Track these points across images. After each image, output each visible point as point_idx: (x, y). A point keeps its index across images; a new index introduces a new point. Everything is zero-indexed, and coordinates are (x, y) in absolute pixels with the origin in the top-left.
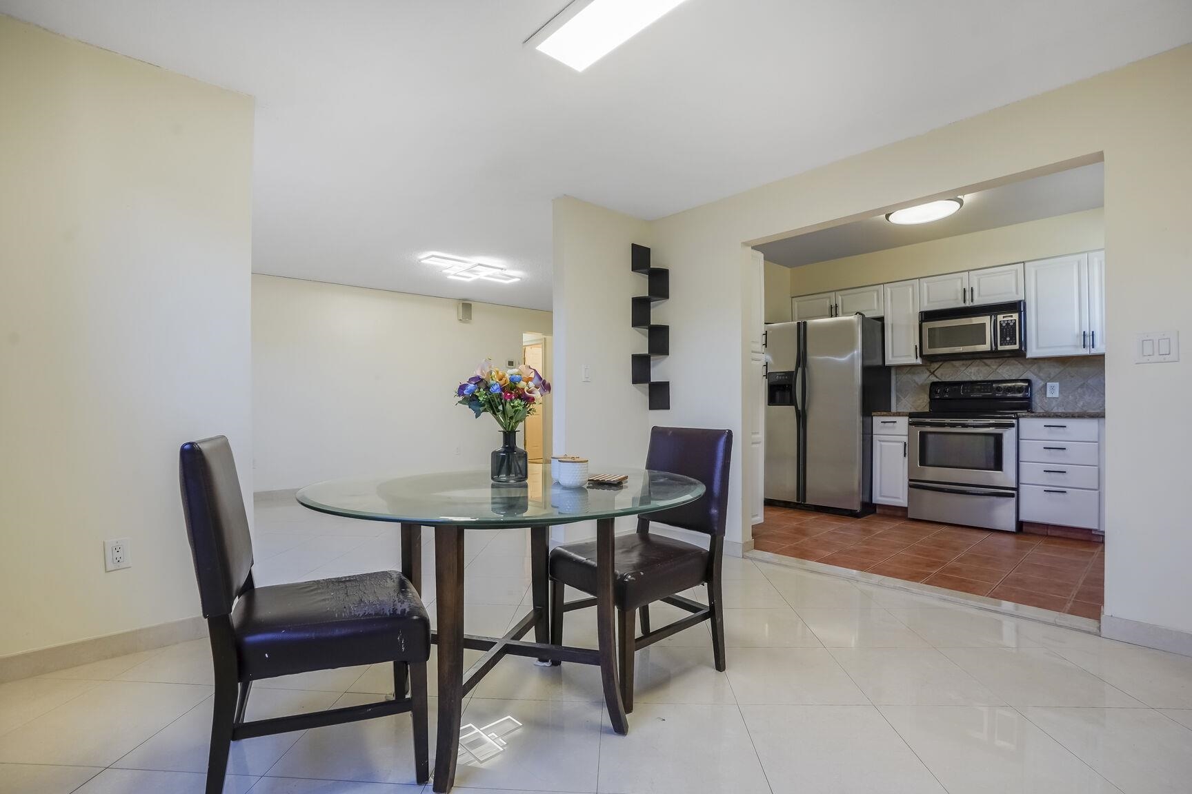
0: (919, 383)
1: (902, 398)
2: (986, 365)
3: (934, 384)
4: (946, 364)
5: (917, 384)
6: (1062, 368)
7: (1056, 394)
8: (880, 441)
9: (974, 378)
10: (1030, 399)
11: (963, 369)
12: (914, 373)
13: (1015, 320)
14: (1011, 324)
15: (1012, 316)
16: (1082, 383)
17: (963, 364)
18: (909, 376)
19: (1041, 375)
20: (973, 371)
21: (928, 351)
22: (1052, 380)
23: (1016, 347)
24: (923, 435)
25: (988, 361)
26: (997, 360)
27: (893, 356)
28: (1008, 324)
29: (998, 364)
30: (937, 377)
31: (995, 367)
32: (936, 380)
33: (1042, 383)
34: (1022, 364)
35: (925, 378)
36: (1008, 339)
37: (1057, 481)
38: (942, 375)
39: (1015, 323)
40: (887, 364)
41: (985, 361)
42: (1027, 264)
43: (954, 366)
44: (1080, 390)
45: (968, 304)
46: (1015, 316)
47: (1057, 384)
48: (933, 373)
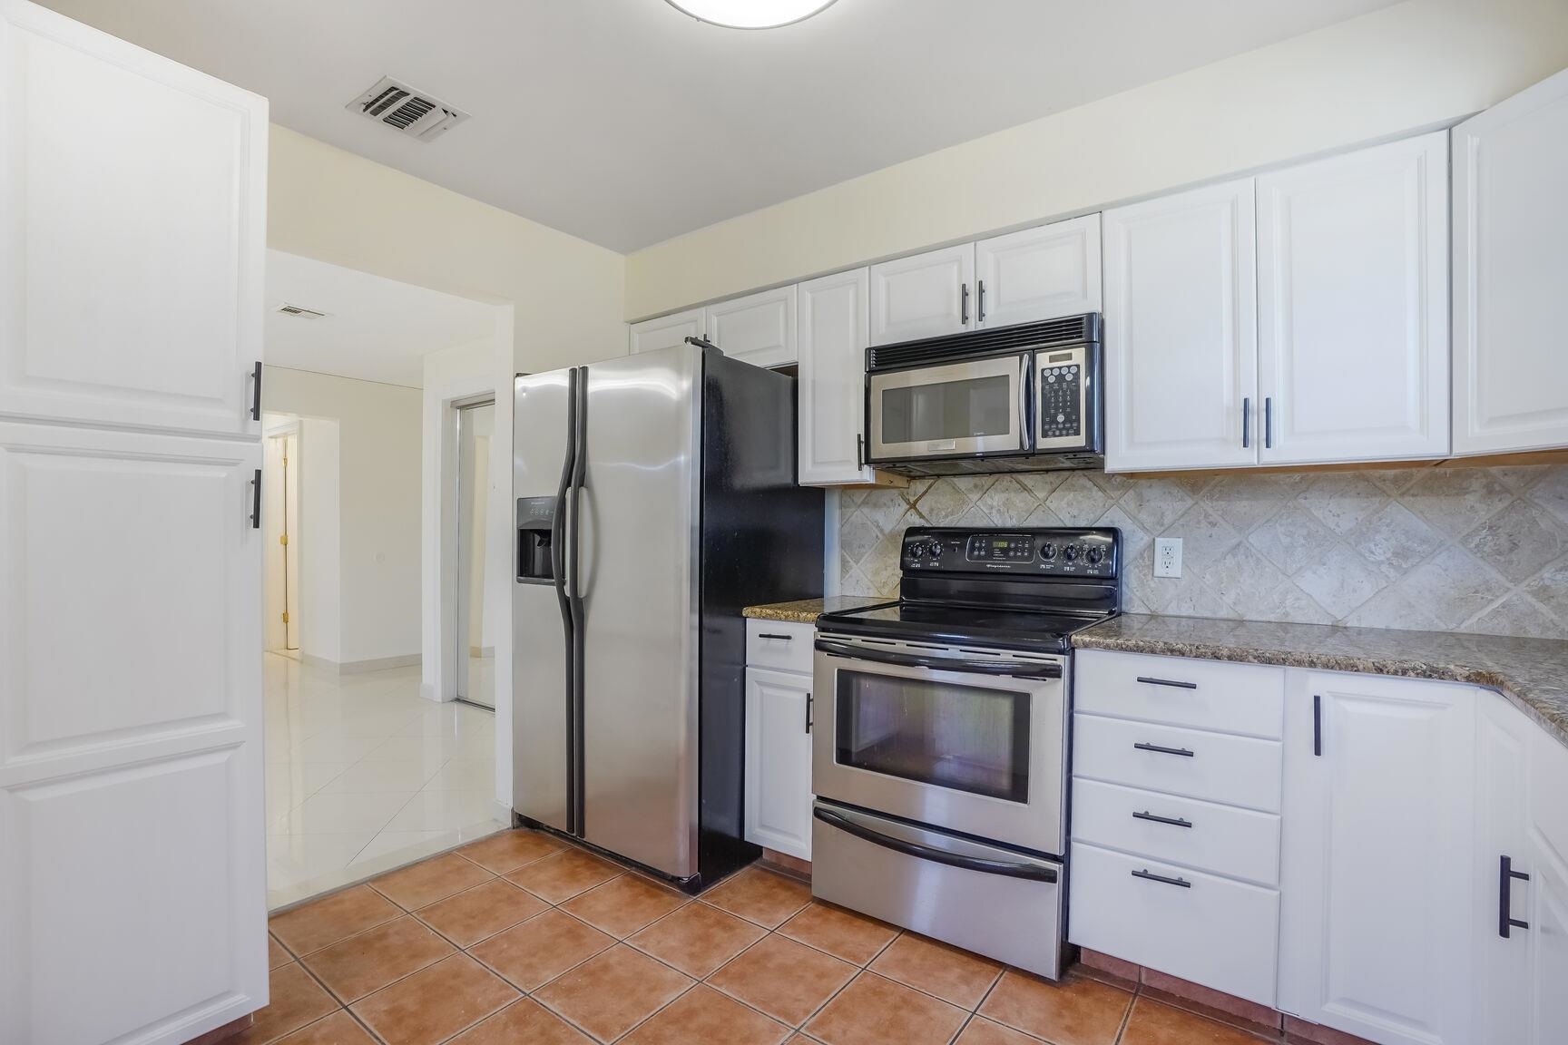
0: (887, 530)
1: (852, 563)
2: (1025, 488)
3: (912, 531)
4: (940, 484)
5: (882, 531)
6: (1189, 502)
7: (1176, 570)
8: (761, 684)
9: (998, 521)
10: (1114, 579)
11: (974, 497)
12: (875, 505)
13: (1078, 366)
14: (1069, 378)
15: (1069, 357)
16: (1234, 542)
17: (976, 486)
18: (866, 510)
19: (1143, 516)
20: (995, 504)
21: (881, 450)
22: (1167, 531)
23: (1079, 441)
24: (845, 678)
25: (1028, 480)
26: (1051, 477)
27: (815, 463)
28: (1061, 378)
29: (1048, 487)
30: (922, 516)
31: (1041, 495)
32: (917, 522)
33: (1147, 539)
34: (1100, 488)
35: (893, 517)
36: (1061, 418)
37: (1164, 848)
38: (932, 510)
39: (1077, 376)
40: (803, 481)
41: (1021, 477)
42: (1107, 214)
43: (956, 490)
44: (1230, 561)
45: (974, 326)
46: (1079, 355)
47: (1177, 544)
48: (913, 506)
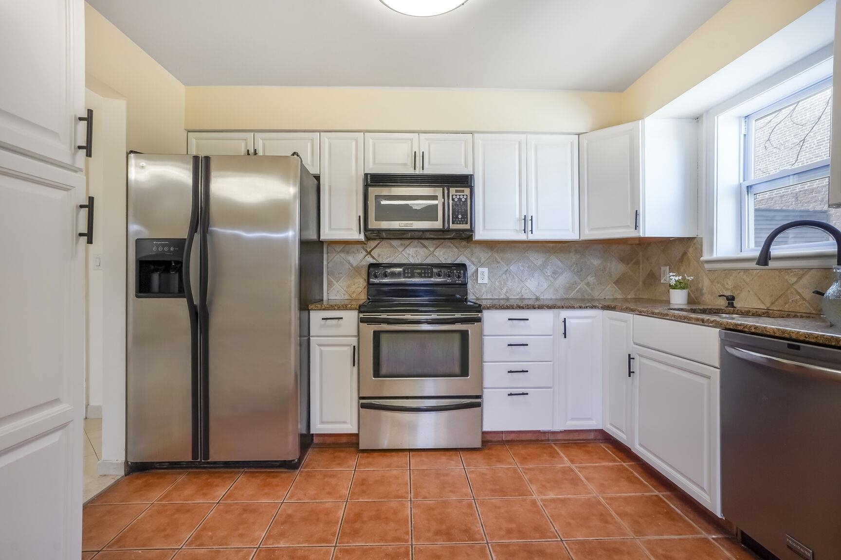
0: (355, 264)
1: (335, 282)
2: (424, 246)
3: (371, 265)
4: (384, 243)
5: (352, 265)
6: (490, 254)
7: (486, 281)
8: (320, 345)
9: (412, 261)
10: (465, 285)
11: (401, 249)
12: (348, 253)
13: (467, 195)
14: (463, 200)
15: (463, 191)
16: (505, 269)
17: (401, 245)
18: (343, 255)
19: (473, 259)
20: (411, 253)
21: (373, 224)
22: (482, 266)
23: (467, 227)
24: (377, 335)
25: (426, 242)
26: (435, 242)
27: (330, 228)
28: (460, 199)
29: (435, 246)
30: (373, 258)
31: (431, 249)
32: (374, 261)
33: (475, 268)
34: (456, 247)
35: (360, 259)
36: (460, 216)
37: (519, 383)
38: (379, 255)
39: (466, 199)
40: (322, 237)
41: (423, 241)
42: (476, 135)
43: (393, 247)
44: (504, 277)
45: (418, 171)
46: (467, 191)
47: (486, 270)
48: (369, 253)
